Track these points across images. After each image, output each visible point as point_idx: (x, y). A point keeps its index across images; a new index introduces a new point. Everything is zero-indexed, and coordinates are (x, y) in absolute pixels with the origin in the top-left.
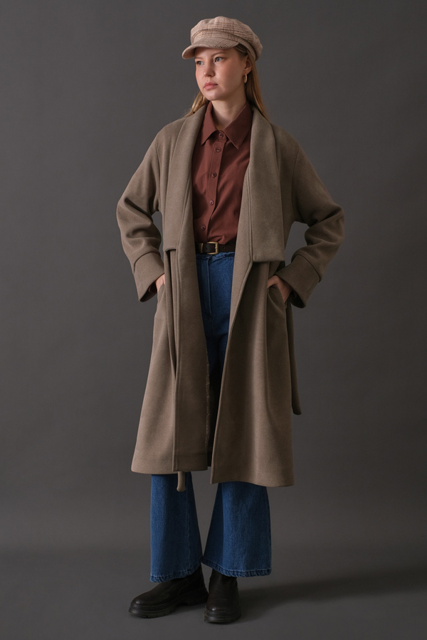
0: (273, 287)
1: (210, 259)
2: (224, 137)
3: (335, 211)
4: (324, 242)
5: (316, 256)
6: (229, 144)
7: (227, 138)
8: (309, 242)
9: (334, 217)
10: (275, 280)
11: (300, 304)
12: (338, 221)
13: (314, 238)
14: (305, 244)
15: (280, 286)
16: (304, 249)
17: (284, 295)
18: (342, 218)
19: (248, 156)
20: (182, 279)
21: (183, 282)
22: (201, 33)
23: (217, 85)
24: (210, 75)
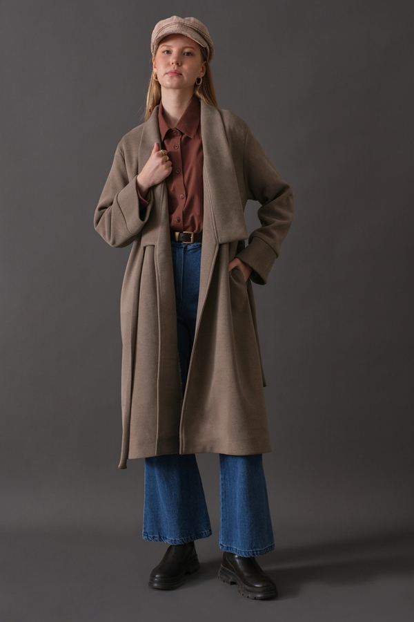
0: (236, 268)
3: (284, 189)
4: (278, 221)
5: (272, 236)
7: (182, 133)
8: (264, 222)
9: (283, 195)
10: (237, 263)
11: (261, 281)
12: (288, 199)
13: (268, 218)
14: (259, 226)
15: (242, 268)
16: (260, 230)
17: (245, 274)
18: (291, 195)
22: (177, 25)
23: (181, 74)
24: (178, 64)
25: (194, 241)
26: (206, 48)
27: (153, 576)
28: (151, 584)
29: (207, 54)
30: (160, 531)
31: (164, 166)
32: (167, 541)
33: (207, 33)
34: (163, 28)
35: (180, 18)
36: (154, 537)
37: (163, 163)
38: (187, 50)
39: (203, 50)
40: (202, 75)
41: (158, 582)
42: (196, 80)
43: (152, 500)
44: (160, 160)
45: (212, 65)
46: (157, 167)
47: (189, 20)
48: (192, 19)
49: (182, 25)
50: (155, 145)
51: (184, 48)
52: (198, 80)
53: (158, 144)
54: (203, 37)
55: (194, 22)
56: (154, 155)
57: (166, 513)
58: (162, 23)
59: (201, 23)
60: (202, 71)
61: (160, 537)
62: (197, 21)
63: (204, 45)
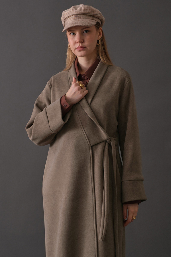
23: (86, 47)
31: (79, 92)
37: (79, 89)
40: (100, 37)
42: (96, 43)
44: (77, 88)
46: (75, 93)
50: (74, 79)
52: (98, 41)
53: (75, 78)
56: (73, 85)
60: (100, 35)
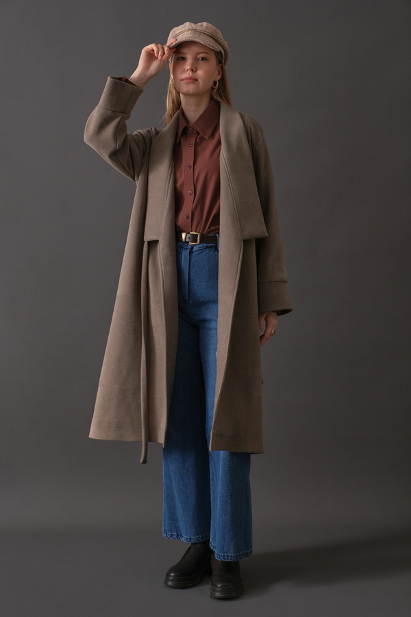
1: (192, 248)
2: (195, 131)
6: (200, 138)
7: (198, 132)
19: (219, 143)
20: (165, 267)
21: (165, 270)
22: (190, 32)
23: (197, 80)
24: (192, 70)
25: (201, 242)
26: (220, 52)
27: (168, 574)
28: (166, 582)
29: (222, 57)
30: (177, 529)
32: (183, 539)
33: (220, 36)
34: (177, 35)
35: (193, 24)
36: (172, 535)
38: (201, 56)
39: (218, 54)
40: (219, 77)
41: (172, 581)
42: (212, 83)
43: (170, 497)
45: (227, 68)
47: (202, 26)
48: (205, 24)
49: (195, 31)
51: (198, 54)
52: (215, 83)
54: (216, 41)
55: (207, 27)
57: (181, 511)
58: (176, 30)
59: (214, 27)
60: (219, 74)
61: (178, 535)
62: (210, 25)
63: (219, 48)
